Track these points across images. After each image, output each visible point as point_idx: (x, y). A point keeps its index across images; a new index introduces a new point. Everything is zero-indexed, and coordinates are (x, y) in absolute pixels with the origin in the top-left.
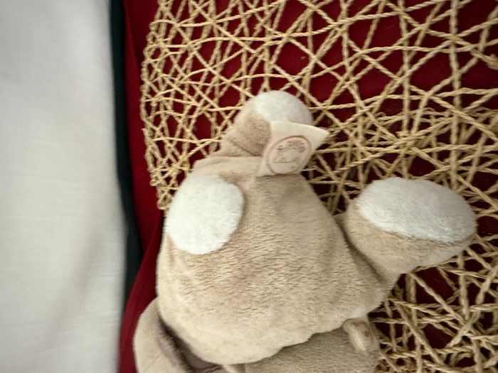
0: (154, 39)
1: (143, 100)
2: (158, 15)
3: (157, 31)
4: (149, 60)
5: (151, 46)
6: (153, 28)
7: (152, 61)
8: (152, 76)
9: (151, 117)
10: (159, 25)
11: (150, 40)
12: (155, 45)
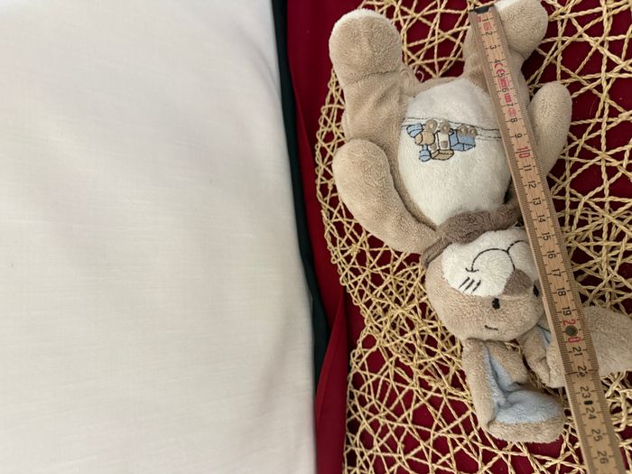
0: (325, 123)
1: (318, 182)
2: (328, 99)
3: (328, 115)
4: (321, 143)
5: (323, 130)
6: (324, 113)
7: (325, 145)
8: (326, 160)
9: (328, 198)
10: (330, 110)
11: (321, 124)
12: (326, 129)
